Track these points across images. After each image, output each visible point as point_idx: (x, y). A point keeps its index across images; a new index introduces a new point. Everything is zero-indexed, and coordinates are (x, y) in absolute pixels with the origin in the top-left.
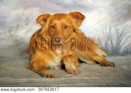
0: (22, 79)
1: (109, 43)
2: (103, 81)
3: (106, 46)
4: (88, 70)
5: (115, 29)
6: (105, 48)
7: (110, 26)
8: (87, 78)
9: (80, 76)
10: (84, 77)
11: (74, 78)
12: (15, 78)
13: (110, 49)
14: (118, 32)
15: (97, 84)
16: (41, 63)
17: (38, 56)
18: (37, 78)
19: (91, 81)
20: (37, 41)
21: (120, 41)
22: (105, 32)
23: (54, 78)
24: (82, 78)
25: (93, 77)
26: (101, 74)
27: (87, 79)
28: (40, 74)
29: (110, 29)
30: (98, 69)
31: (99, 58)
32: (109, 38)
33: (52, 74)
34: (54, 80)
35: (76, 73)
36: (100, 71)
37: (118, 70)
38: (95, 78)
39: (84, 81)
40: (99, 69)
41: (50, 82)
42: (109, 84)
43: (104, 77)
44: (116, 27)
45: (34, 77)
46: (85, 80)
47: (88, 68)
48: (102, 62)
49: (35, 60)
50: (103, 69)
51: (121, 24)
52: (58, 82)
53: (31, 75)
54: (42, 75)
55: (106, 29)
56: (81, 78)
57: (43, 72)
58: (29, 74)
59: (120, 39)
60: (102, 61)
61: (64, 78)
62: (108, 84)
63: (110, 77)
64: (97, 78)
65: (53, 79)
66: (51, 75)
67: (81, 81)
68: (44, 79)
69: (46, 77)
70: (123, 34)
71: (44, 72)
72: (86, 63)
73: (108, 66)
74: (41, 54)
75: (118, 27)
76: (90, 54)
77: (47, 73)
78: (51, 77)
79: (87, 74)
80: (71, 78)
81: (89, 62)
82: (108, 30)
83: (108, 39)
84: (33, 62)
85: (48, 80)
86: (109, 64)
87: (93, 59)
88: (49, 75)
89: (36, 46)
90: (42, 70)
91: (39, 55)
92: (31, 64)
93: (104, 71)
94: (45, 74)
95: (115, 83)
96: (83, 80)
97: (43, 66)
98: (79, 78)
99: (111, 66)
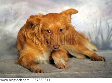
0: (11, 74)
1: (100, 37)
3: (96, 40)
4: (78, 65)
6: (96, 42)
7: (100, 20)
10: (74, 72)
11: (64, 72)
13: (100, 43)
14: (108, 27)
16: (30, 58)
17: (27, 51)
18: (26, 73)
19: (81, 75)
20: (26, 36)
22: (95, 26)
23: (43, 73)
24: (72, 73)
25: (83, 71)
26: (91, 69)
27: (78, 74)
28: (29, 69)
29: (101, 23)
30: (89, 63)
31: (89, 52)
32: (100, 32)
33: (41, 69)
35: (66, 68)
36: (91, 65)
37: (109, 65)
38: (86, 73)
39: (74, 76)
43: (94, 72)
44: (106, 21)
45: (22, 72)
46: (75, 75)
47: (77, 62)
48: (92, 57)
49: (24, 55)
51: (111, 18)
53: (20, 70)
54: (31, 70)
55: (96, 23)
57: (32, 67)
58: (17, 69)
60: (92, 55)
61: (53, 73)
63: (101, 72)
64: (87, 72)
65: (42, 74)
66: (40, 70)
69: (35, 72)
71: (33, 67)
72: (76, 57)
73: (99, 60)
74: (30, 48)
75: (108, 21)
76: (80, 49)
77: (36, 68)
78: (40, 72)
79: (77, 69)
80: (61, 73)
81: (79, 56)
82: (98, 24)
83: (98, 34)
84: (22, 57)
86: (100, 59)
88: (38, 70)
90: (31, 65)
91: (28, 49)
92: (20, 59)
93: (95, 65)
94: (34, 69)
96: (73, 74)
97: (32, 61)
98: (69, 73)
99: (102, 61)
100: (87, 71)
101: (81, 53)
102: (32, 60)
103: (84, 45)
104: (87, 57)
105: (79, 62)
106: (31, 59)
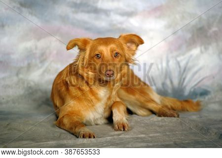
1: (168, 82)
2: (167, 139)
3: (163, 87)
4: (143, 125)
5: (175, 61)
6: (163, 89)
7: (167, 57)
8: (143, 136)
9: (132, 134)
11: (124, 136)
12: (37, 142)
13: (170, 91)
14: (180, 67)
15: (159, 144)
16: (75, 117)
17: (70, 107)
18: (70, 139)
19: (150, 139)
21: (184, 79)
22: (160, 67)
23: (94, 137)
24: (136, 136)
25: (151, 133)
26: (162, 129)
29: (168, 62)
30: (157, 121)
32: (167, 74)
33: (91, 132)
34: (95, 142)
35: (126, 129)
36: (161, 124)
37: (187, 122)
38: (155, 135)
39: (140, 140)
40: (159, 121)
41: (89, 144)
42: (177, 143)
43: (167, 133)
44: (176, 59)
45: (64, 139)
46: (141, 138)
47: (141, 120)
49: (66, 113)
50: (165, 122)
51: (183, 54)
52: (101, 144)
53: (60, 135)
55: (162, 63)
56: (134, 136)
57: (77, 130)
58: (56, 135)
59: (184, 76)
61: (109, 138)
62: (175, 142)
63: (177, 133)
64: (158, 134)
65: (92, 139)
66: (90, 134)
67: (135, 141)
68: (81, 141)
69: (82, 137)
70: (187, 69)
71: (79, 130)
74: (75, 102)
75: (179, 59)
77: (84, 132)
78: (90, 137)
79: (142, 129)
80: (120, 137)
82: (164, 65)
83: (166, 78)
84: (63, 117)
85: (86, 141)
87: (147, 107)
89: (67, 89)
90: (76, 127)
92: (60, 119)
93: (167, 123)
94: (81, 133)
95: (186, 140)
96: (138, 138)
98: (132, 136)
99: (174, 117)
100: (157, 132)
101: (143, 107)
102: (77, 120)
103: (148, 94)
104: (153, 112)
105: (143, 120)
106: (75, 119)
